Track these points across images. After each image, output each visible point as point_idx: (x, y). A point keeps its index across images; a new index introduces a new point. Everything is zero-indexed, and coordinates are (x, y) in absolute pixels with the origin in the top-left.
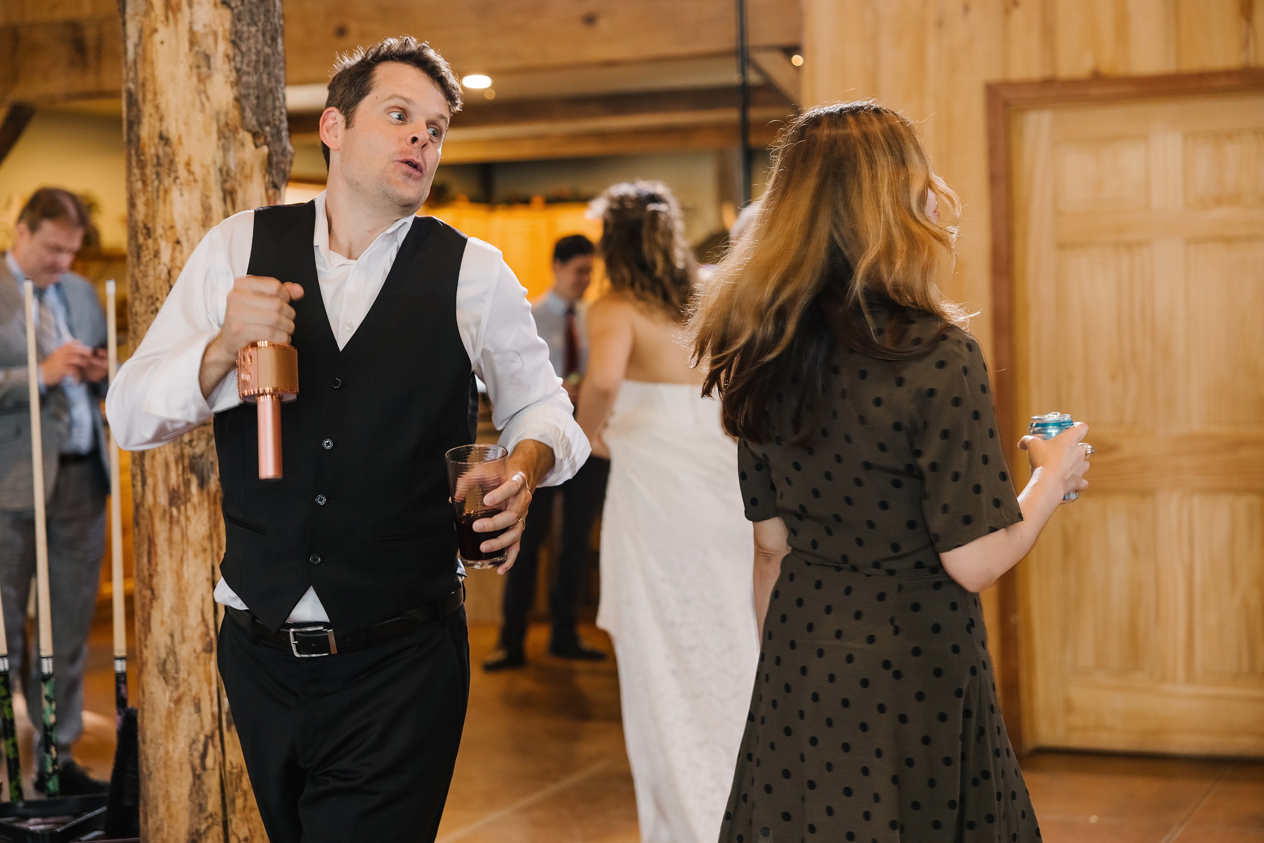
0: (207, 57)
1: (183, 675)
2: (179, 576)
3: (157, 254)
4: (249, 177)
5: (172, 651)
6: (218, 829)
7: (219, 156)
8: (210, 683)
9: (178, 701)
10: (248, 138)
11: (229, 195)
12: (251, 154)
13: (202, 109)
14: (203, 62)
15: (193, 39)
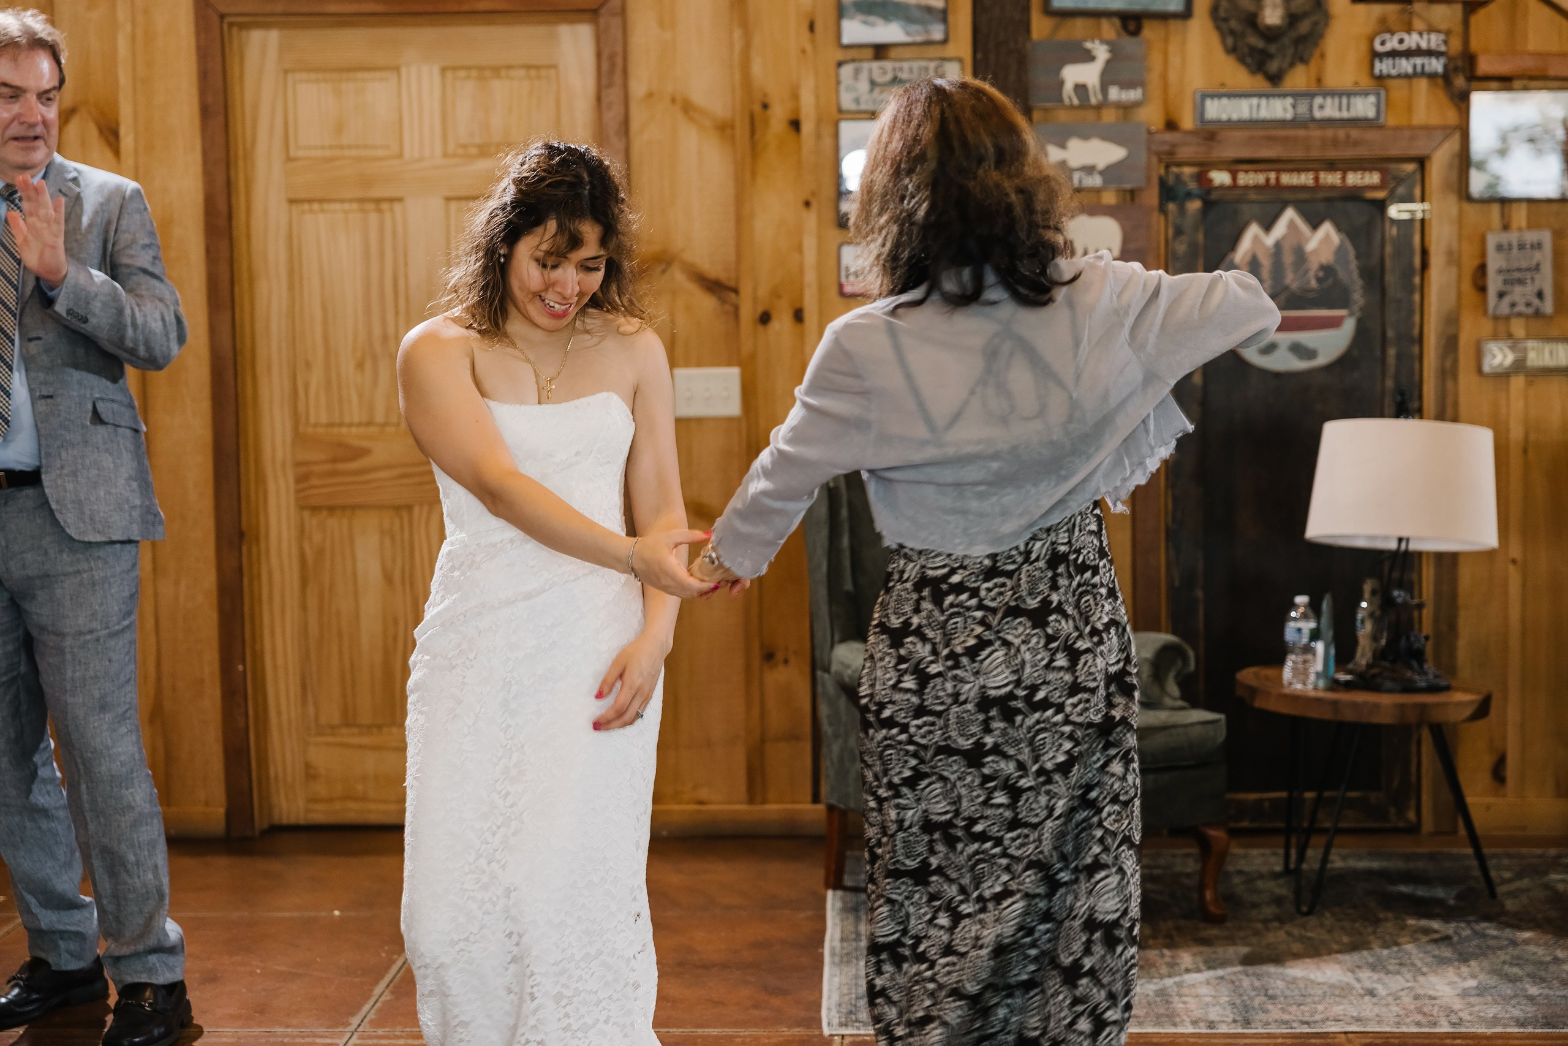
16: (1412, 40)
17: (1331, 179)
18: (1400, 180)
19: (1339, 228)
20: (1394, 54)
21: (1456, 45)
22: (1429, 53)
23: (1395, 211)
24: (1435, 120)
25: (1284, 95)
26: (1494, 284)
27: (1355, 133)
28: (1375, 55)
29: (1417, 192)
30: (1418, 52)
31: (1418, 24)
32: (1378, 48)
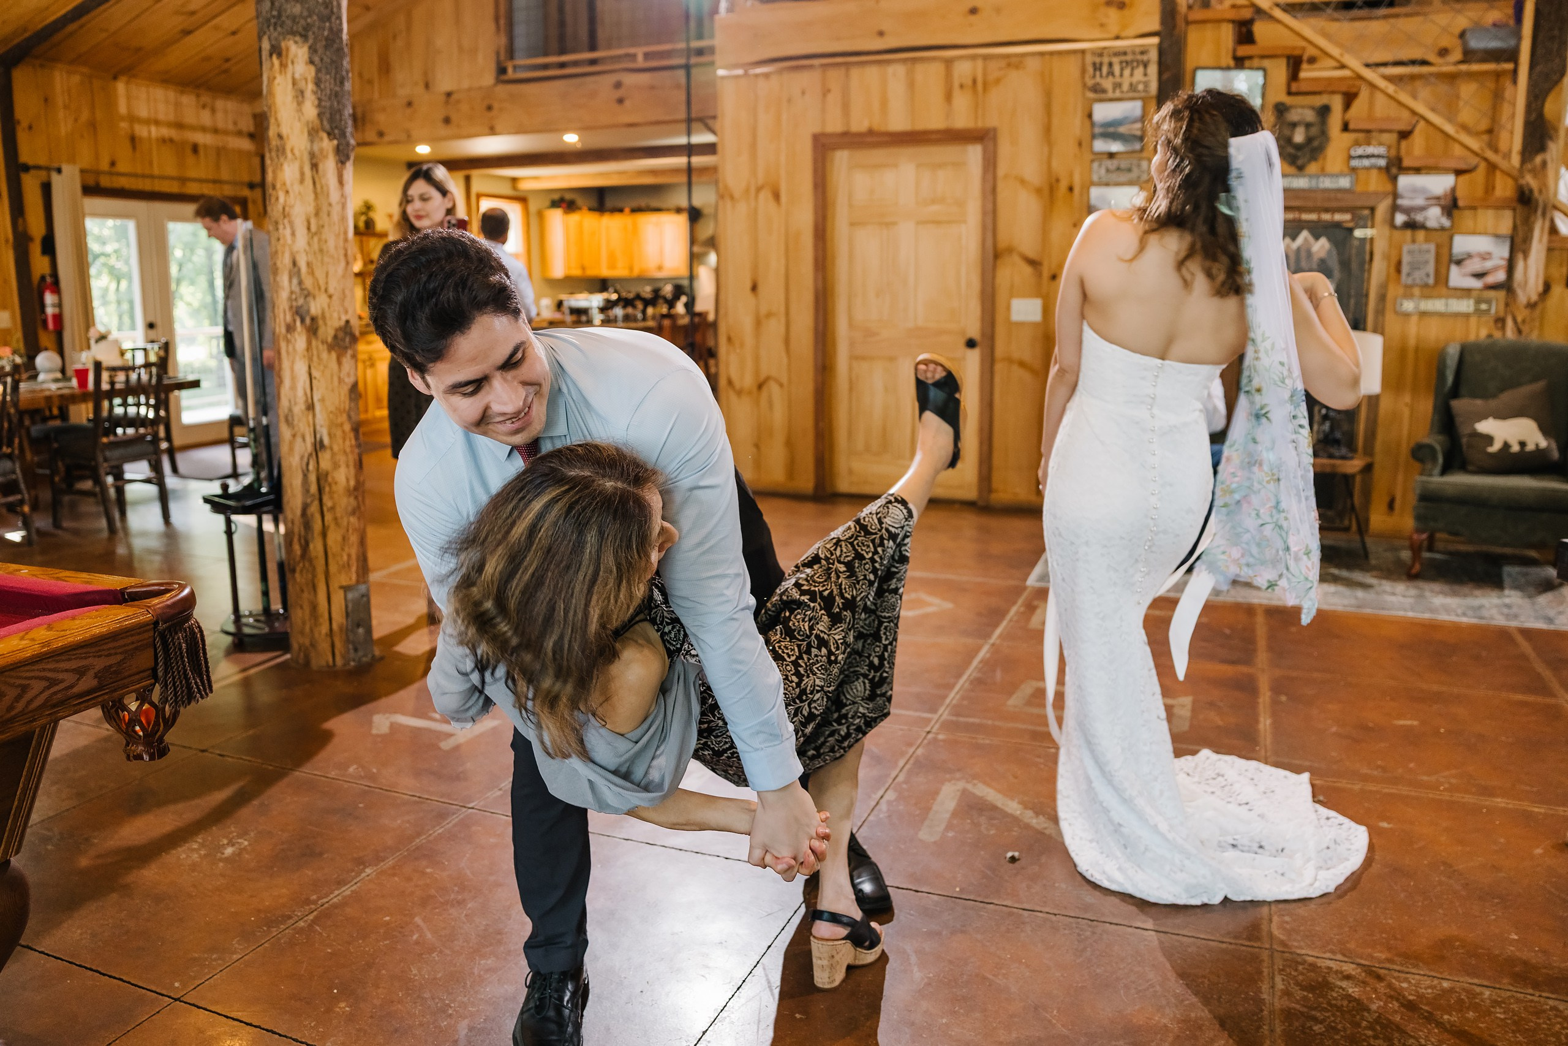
0: (302, 92)
1: (296, 422)
2: (292, 370)
3: (277, 199)
4: (326, 157)
5: (290, 410)
6: (316, 503)
7: (308, 146)
8: (309, 425)
9: (294, 436)
10: (325, 136)
11: (314, 166)
12: (327, 145)
13: (299, 120)
14: (300, 94)
15: (294, 83)
16: (1370, 150)
17: (1326, 217)
18: (1361, 218)
19: (1329, 240)
20: (1360, 157)
21: (1393, 153)
22: (1379, 156)
23: (1358, 233)
24: (1380, 189)
25: (1304, 176)
26: (1405, 269)
27: (1339, 195)
28: (1351, 157)
29: (1369, 223)
30: (1373, 156)
31: (1374, 142)
32: (1353, 153)
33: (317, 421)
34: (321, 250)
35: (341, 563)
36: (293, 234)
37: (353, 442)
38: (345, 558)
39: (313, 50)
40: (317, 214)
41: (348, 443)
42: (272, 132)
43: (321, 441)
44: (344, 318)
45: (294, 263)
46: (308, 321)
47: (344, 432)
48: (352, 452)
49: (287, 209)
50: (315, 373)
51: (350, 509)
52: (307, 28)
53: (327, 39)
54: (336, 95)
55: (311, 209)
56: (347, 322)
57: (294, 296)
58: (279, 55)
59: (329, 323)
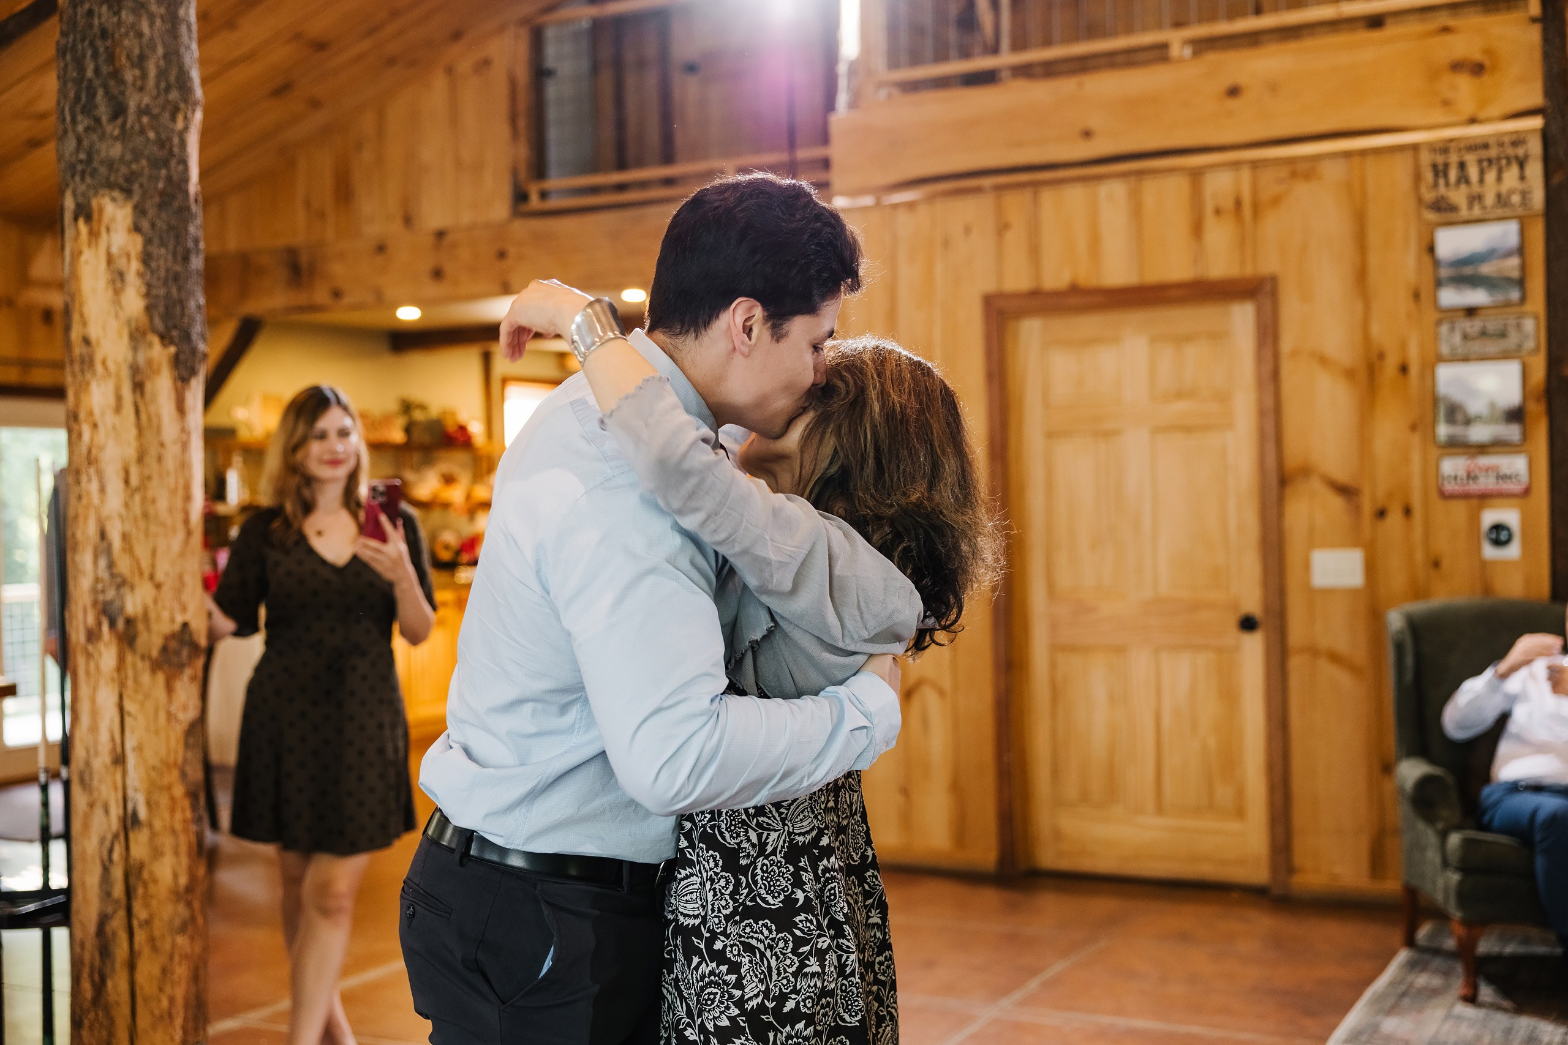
0: (121, 275)
2: (93, 701)
3: (80, 435)
4: (157, 372)
6: (122, 914)
7: (130, 355)
8: (116, 789)
9: (91, 805)
10: (155, 340)
11: (138, 387)
12: (159, 353)
13: (117, 316)
14: (118, 278)
15: (110, 259)
33: (129, 782)
34: (146, 515)
35: (157, 1012)
36: (102, 490)
37: (189, 814)
38: (165, 1003)
39: (139, 211)
40: (140, 459)
41: (178, 816)
42: (75, 334)
43: (135, 814)
44: (180, 619)
45: (103, 535)
46: (121, 624)
47: (173, 799)
48: (185, 830)
49: (94, 451)
50: (129, 706)
51: (177, 922)
52: (131, 178)
53: (162, 194)
54: (176, 277)
55: (131, 452)
56: (185, 625)
57: (100, 586)
58: (89, 218)
59: (154, 627)
